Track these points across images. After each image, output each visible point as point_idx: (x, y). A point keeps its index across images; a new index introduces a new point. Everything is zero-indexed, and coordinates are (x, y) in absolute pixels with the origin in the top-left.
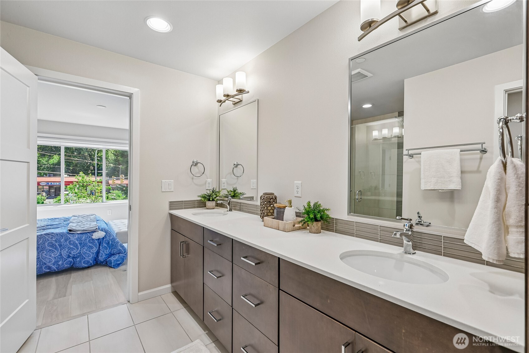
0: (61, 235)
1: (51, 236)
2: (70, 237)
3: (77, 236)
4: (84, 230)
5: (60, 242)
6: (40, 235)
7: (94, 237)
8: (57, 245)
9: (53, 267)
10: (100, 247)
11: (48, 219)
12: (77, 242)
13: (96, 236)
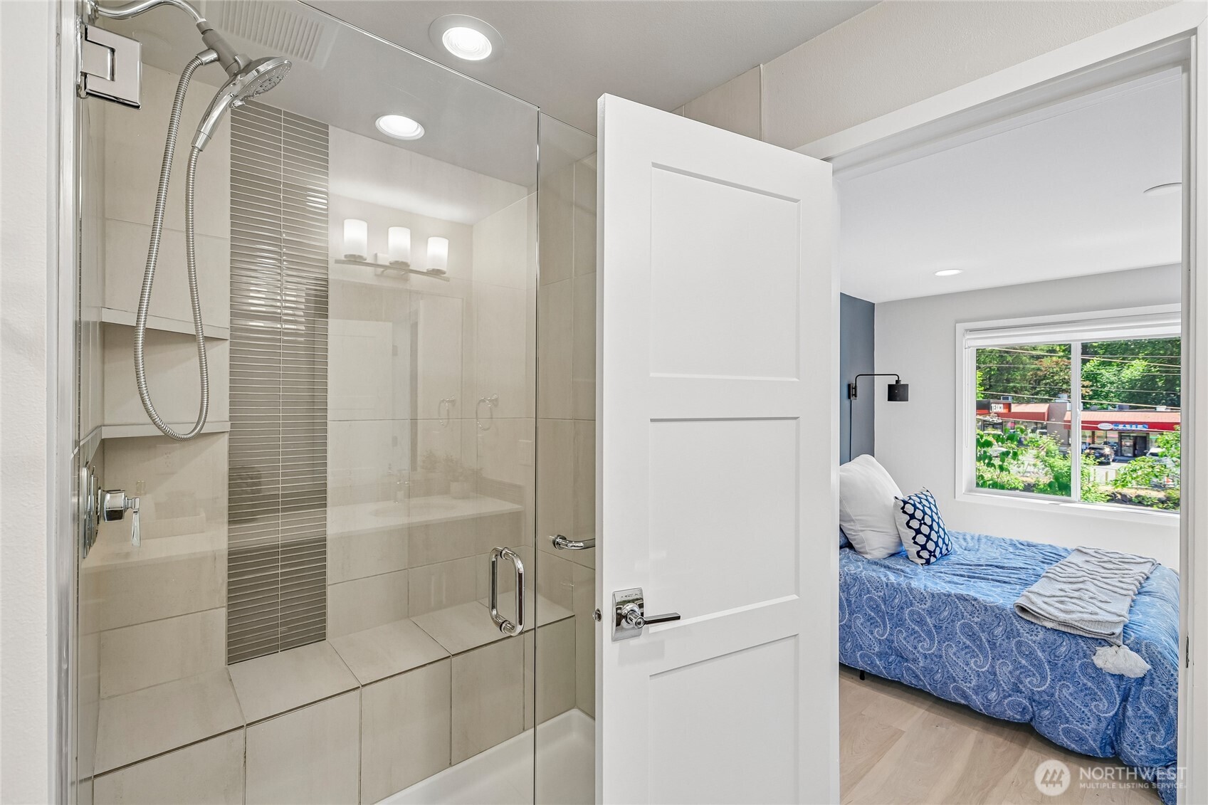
0: (997, 613)
1: (970, 608)
2: (1021, 631)
3: (1041, 635)
4: (1064, 624)
5: (991, 633)
6: (944, 594)
7: (1099, 661)
8: (984, 640)
9: (974, 697)
10: (1125, 708)
11: (1011, 540)
12: (1040, 654)
13: (1109, 659)
